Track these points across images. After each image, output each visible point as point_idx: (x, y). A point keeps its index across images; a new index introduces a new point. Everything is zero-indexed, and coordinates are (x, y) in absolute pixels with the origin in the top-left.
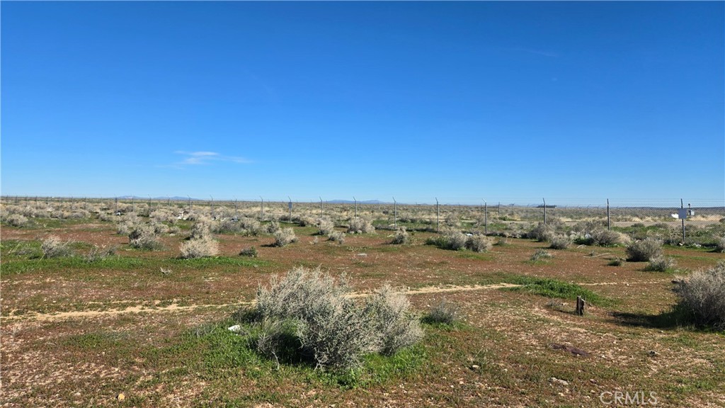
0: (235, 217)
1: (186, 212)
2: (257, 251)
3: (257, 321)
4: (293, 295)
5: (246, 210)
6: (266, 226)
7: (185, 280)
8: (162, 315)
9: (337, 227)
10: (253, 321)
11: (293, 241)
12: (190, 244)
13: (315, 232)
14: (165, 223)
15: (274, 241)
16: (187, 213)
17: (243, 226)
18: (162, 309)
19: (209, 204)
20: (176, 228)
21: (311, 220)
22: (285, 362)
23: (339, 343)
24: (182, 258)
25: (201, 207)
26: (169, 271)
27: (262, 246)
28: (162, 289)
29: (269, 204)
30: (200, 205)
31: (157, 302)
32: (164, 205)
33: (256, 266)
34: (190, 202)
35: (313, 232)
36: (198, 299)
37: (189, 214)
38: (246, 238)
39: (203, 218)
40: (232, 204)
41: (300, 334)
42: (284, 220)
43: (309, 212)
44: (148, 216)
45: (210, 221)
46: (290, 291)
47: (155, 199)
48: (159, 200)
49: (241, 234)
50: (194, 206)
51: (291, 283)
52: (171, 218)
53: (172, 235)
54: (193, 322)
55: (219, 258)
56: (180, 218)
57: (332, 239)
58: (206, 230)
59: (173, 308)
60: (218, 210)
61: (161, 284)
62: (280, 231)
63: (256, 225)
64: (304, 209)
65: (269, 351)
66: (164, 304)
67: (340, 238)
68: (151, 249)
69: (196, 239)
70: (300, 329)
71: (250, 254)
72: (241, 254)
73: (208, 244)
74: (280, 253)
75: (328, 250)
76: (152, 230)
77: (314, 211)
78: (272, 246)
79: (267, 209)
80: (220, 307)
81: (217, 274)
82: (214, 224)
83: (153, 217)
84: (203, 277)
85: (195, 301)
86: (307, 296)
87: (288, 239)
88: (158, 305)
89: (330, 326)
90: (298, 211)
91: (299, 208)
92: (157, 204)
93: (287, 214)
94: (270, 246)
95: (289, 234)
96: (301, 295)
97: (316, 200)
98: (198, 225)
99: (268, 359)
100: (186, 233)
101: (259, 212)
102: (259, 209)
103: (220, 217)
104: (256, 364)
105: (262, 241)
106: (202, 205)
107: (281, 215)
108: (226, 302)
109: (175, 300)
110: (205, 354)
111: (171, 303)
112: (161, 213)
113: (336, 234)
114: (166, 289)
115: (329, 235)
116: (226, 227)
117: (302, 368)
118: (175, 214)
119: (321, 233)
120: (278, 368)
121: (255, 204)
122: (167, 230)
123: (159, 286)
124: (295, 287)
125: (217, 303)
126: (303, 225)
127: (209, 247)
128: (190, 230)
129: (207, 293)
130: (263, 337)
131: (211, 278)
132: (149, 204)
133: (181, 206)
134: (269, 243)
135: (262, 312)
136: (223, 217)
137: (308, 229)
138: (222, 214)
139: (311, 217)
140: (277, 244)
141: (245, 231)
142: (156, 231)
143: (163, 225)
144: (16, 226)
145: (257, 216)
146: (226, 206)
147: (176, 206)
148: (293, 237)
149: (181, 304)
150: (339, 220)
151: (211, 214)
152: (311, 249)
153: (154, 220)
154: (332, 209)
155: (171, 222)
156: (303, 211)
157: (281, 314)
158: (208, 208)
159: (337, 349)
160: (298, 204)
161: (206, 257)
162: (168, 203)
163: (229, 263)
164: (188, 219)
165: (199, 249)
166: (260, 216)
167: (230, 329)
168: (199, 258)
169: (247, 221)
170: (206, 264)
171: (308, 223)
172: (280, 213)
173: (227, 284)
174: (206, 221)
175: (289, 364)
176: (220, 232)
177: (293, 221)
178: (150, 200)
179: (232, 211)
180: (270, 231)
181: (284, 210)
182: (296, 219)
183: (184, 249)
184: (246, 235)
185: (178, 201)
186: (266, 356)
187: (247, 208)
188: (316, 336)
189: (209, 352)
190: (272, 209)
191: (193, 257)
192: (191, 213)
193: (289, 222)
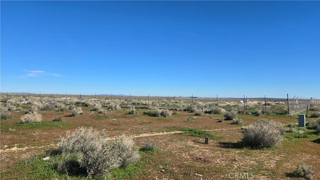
0: (53, 102)
1: (26, 100)
2: (62, 119)
3: (59, 154)
4: (77, 141)
5: (59, 99)
6: (68, 107)
7: (22, 134)
8: (8, 153)
9: (103, 106)
10: (57, 155)
11: (81, 114)
12: (26, 116)
13: (93, 109)
14: (14, 105)
15: (71, 114)
16: (27, 100)
17: (56, 107)
18: (8, 150)
19: (39, 96)
20: (20, 108)
21: (91, 103)
22: (71, 175)
23: (99, 164)
24: (22, 123)
25: (35, 97)
26: (14, 130)
27: (66, 116)
28: (9, 139)
29: (70, 96)
30: (35, 96)
31: (6, 146)
32: (16, 96)
33: (61, 126)
34: (29, 95)
35: (91, 109)
36: (29, 144)
37: (28, 101)
38: (57, 112)
39: (36, 103)
40: (52, 96)
41: (79, 161)
42: (77, 104)
43: (90, 100)
44: (6, 102)
45: (39, 104)
46: (76, 139)
47: (11, 93)
48: (13, 94)
49: (55, 110)
50: (31, 97)
51: (77, 135)
52: (18, 103)
53: (18, 111)
54: (24, 156)
55: (42, 123)
56: (23, 103)
57: (101, 112)
58: (36, 108)
59: (14, 149)
60: (44, 99)
61: (8, 137)
62: (74, 109)
63: (63, 106)
64: (87, 98)
65: (63, 170)
66: (9, 147)
67: (104, 112)
68: (5, 119)
69: (29, 114)
70: (80, 158)
71: (58, 120)
72: (54, 120)
73: (36, 116)
74: (74, 119)
75: (98, 118)
76: (6, 109)
77: (93, 99)
78: (70, 116)
79: (69, 98)
80: (40, 147)
81: (40, 131)
82: (41, 106)
83: (8, 102)
84: (32, 133)
85: (27, 145)
86: (85, 141)
87: (79, 113)
88: (6, 148)
89: (95, 156)
90: (85, 99)
91: (85, 98)
92: (11, 96)
93: (79, 101)
94: (69, 116)
95: (79, 110)
96: (82, 141)
97: (93, 94)
98: (32, 106)
99: (62, 174)
100: (25, 110)
101: (65, 100)
102: (65, 98)
103: (45, 102)
104: (56, 177)
105: (66, 114)
106: (36, 96)
107: (76, 101)
108: (44, 145)
109: (16, 145)
110: (29, 173)
111: (13, 147)
112: (13, 100)
113: (102, 110)
114: (11, 139)
115: (99, 111)
116: (47, 107)
117: (81, 177)
118: (21, 101)
119: (95, 110)
120: (68, 178)
121: (63, 96)
122: (15, 109)
123: (8, 138)
124: (79, 137)
125: (39, 146)
126: (87, 106)
127: (38, 117)
128: (28, 108)
129: (34, 141)
130: (61, 163)
131: (36, 133)
132: (7, 96)
133: (24, 97)
134: (69, 115)
135: (61, 150)
136: (47, 102)
137: (89, 108)
138: (46, 101)
139: (90, 102)
140: (73, 115)
141: (57, 109)
142: (9, 110)
143: (13, 106)
145: (64, 101)
146: (49, 97)
147: (22, 97)
148: (81, 112)
149: (19, 147)
150: (104, 104)
151: (40, 101)
152: (90, 117)
153: (9, 104)
154: (101, 99)
155: (18, 105)
156: (87, 99)
157: (71, 150)
158: (39, 98)
159: (98, 167)
160: (85, 96)
161: (35, 122)
162: (17, 95)
163: (47, 125)
164: (27, 103)
165: (31, 119)
166: (65, 102)
167: (44, 159)
168: (31, 123)
169: (59, 104)
170: (34, 126)
171: (89, 105)
172: (76, 100)
173: (45, 136)
175: (74, 176)
176: (44, 110)
177: (82, 104)
178: (7, 94)
179: (51, 99)
180: (70, 109)
181: (78, 99)
182: (84, 103)
183: (23, 119)
184: (58, 111)
185: (23, 94)
186: (62, 172)
187: (59, 98)
188: (88, 161)
189: (31, 172)
190: (72, 98)
191: (28, 122)
192: (29, 100)
193: (80, 104)
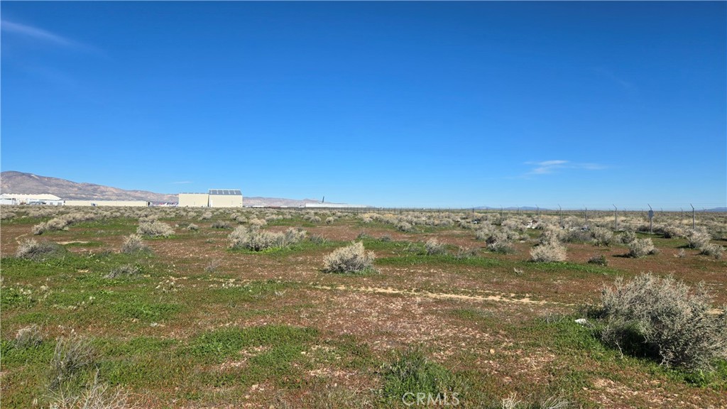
0: (586, 226)
1: (534, 222)
2: (607, 260)
3: (602, 318)
4: (638, 298)
5: (598, 220)
6: (619, 236)
7: (535, 280)
8: (517, 305)
9: (715, 239)
10: (598, 318)
11: (651, 253)
12: (540, 249)
13: (683, 245)
14: (516, 230)
15: (628, 252)
16: (536, 222)
17: (593, 236)
18: (517, 300)
19: (557, 213)
20: (526, 236)
21: (679, 230)
22: (629, 354)
23: (686, 344)
24: (533, 261)
25: (549, 217)
26: (521, 271)
27: (615, 256)
28: (516, 285)
29: (625, 213)
30: (548, 215)
31: (513, 295)
32: (514, 214)
33: (605, 274)
34: (538, 212)
35: (680, 245)
36: (548, 297)
37: (538, 223)
38: (596, 248)
39: (551, 227)
40: (582, 214)
41: (643, 330)
42: (643, 231)
43: (678, 222)
44: (500, 225)
45: (558, 229)
46: (636, 294)
47: (505, 209)
48: (509, 210)
49: (591, 243)
50: (542, 215)
51: (638, 287)
52: (521, 226)
53: (522, 242)
54: (543, 313)
55: (567, 264)
56: (529, 227)
57: (706, 253)
58: (554, 237)
59: (526, 301)
60: (567, 219)
61: (515, 281)
62: (636, 241)
63: (609, 235)
64: (671, 218)
65: (612, 341)
66: (518, 297)
67: (716, 252)
68: (505, 253)
69: (544, 245)
70: (644, 328)
71: (599, 262)
72: (590, 262)
73: (556, 250)
74: (635, 264)
75: (696, 264)
76: (505, 236)
77: (685, 221)
78: (625, 256)
79: (623, 218)
80: (567, 305)
81: (565, 278)
82: (563, 232)
83: (505, 225)
84: (552, 280)
85: (545, 298)
86: (656, 301)
87: (645, 250)
88: (514, 298)
89: (678, 327)
90: (663, 221)
91: (665, 218)
92: (507, 214)
93: (647, 224)
94: (623, 256)
95: (648, 245)
96: (650, 300)
98: (546, 233)
99: (612, 348)
100: (534, 240)
101: (612, 222)
102: (613, 218)
103: (569, 227)
104: (600, 350)
105: (615, 252)
106: (550, 215)
107: (639, 225)
108: (573, 302)
109: (527, 295)
110: (554, 336)
111: (524, 297)
112: (512, 222)
113: (711, 247)
114: (520, 286)
115: (702, 249)
116: (575, 236)
117: (647, 362)
118: (525, 223)
119: (692, 246)
120: (622, 357)
121: (609, 213)
122: (517, 237)
123: (514, 283)
124: (643, 291)
125: (564, 302)
126: (667, 236)
127: (559, 253)
128: (539, 236)
129: (556, 293)
130: (608, 328)
131: (559, 282)
132: (501, 214)
133: (529, 216)
134: (622, 254)
135: (607, 309)
136: (572, 226)
137: (675, 241)
138: (571, 223)
139: (677, 228)
140: (632, 255)
141: (596, 240)
142: (508, 238)
143: (513, 232)
144: (404, 231)
145: (610, 225)
146: (576, 215)
147: (525, 216)
148: (652, 248)
149: (533, 298)
150: (720, 233)
151: (559, 223)
152: (675, 262)
153: (506, 229)
154: (713, 219)
155: (521, 230)
156: (669, 221)
157: (627, 314)
158: (556, 217)
159: (684, 350)
160: (663, 213)
161: (554, 262)
162: (517, 213)
163: (577, 269)
164: (536, 228)
165: (548, 254)
166: (614, 226)
167: (577, 321)
168: (547, 262)
169: (600, 231)
170: (553, 268)
171: (674, 234)
172: (640, 222)
173: (575, 287)
174: (554, 228)
176: (569, 241)
177: (653, 231)
178: (502, 210)
179: (582, 220)
180: (624, 241)
181: (645, 220)
182: (661, 230)
183: (534, 253)
184: (597, 244)
185: (526, 211)
186: (609, 345)
187: (600, 217)
188: (660, 335)
189: (557, 335)
190: (628, 219)
191: (542, 261)
192: (540, 222)
193: (649, 233)
